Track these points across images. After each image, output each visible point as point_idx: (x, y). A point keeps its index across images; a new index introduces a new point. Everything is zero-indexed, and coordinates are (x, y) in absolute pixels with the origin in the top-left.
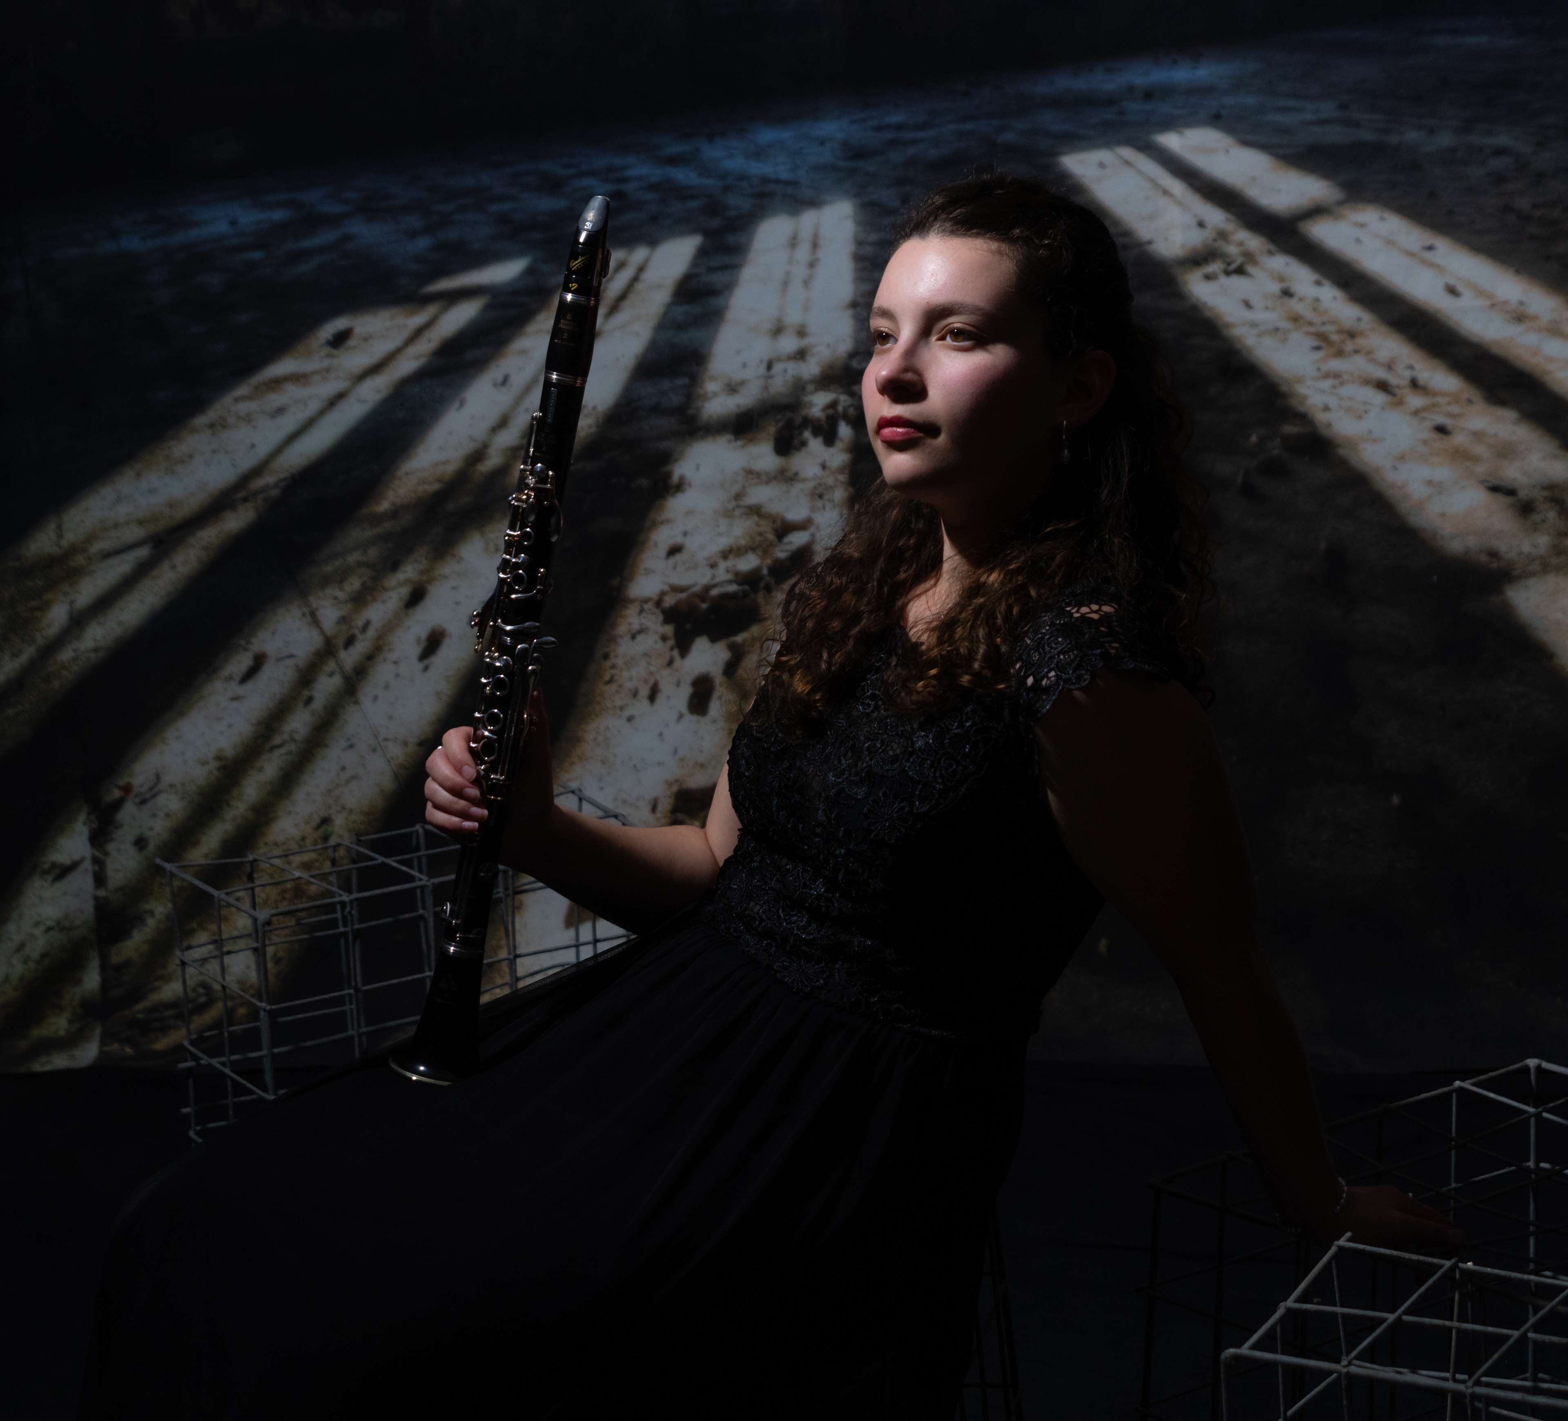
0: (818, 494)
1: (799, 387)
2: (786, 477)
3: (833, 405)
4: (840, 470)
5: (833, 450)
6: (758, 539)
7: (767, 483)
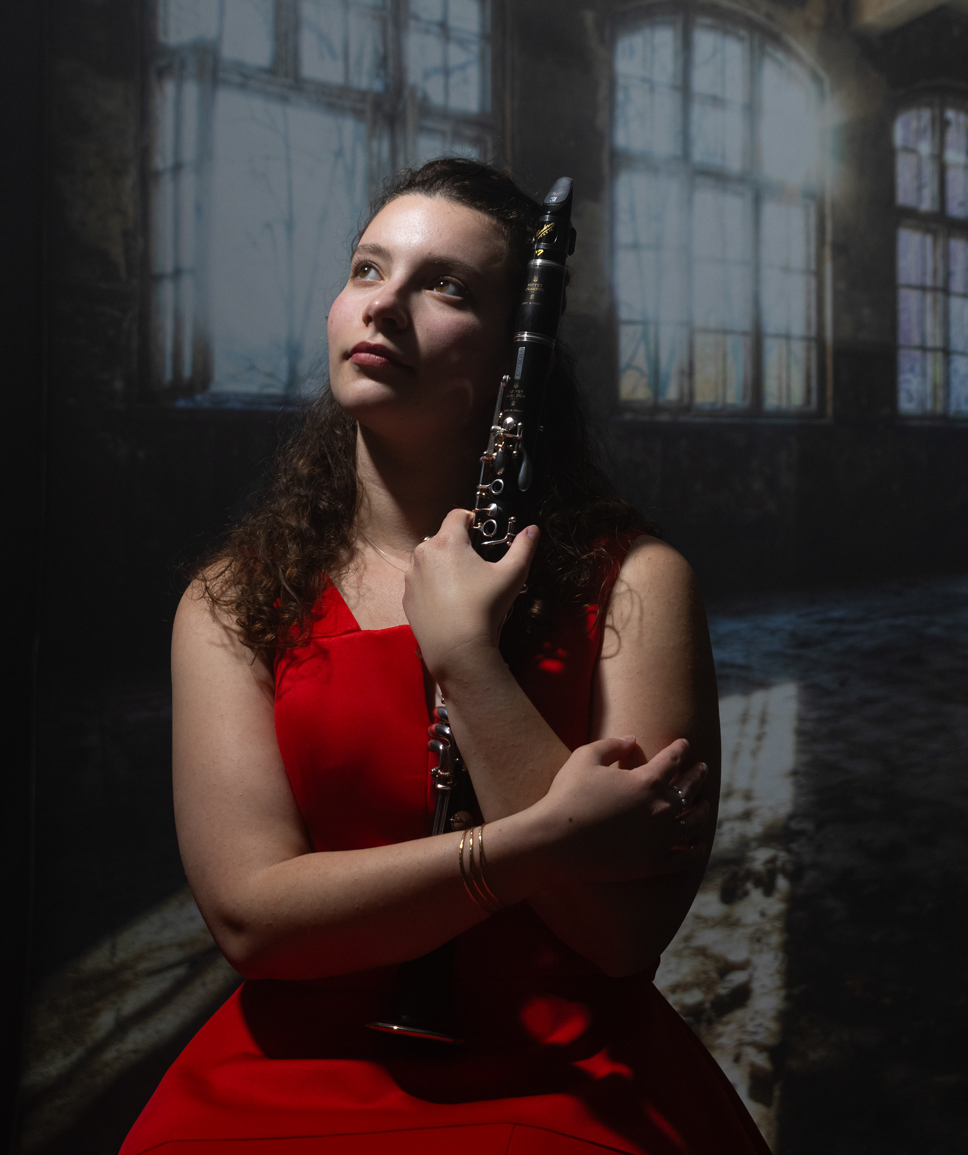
0: (757, 938)
1: (744, 844)
2: (729, 923)
3: (773, 860)
4: (777, 918)
5: (771, 900)
6: (704, 976)
7: (713, 927)
